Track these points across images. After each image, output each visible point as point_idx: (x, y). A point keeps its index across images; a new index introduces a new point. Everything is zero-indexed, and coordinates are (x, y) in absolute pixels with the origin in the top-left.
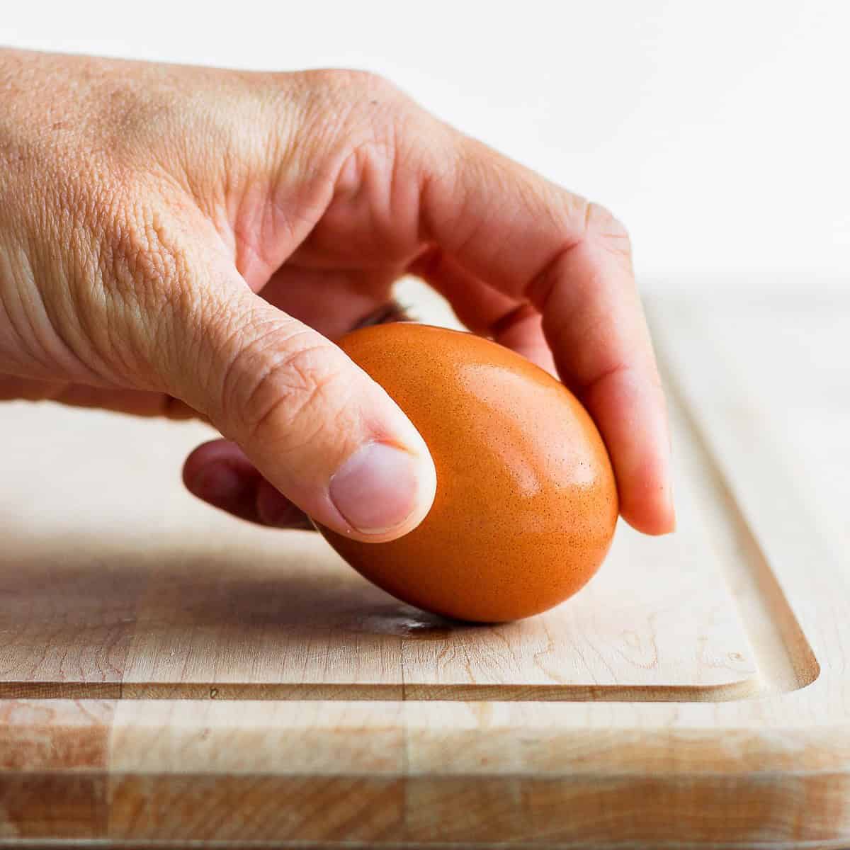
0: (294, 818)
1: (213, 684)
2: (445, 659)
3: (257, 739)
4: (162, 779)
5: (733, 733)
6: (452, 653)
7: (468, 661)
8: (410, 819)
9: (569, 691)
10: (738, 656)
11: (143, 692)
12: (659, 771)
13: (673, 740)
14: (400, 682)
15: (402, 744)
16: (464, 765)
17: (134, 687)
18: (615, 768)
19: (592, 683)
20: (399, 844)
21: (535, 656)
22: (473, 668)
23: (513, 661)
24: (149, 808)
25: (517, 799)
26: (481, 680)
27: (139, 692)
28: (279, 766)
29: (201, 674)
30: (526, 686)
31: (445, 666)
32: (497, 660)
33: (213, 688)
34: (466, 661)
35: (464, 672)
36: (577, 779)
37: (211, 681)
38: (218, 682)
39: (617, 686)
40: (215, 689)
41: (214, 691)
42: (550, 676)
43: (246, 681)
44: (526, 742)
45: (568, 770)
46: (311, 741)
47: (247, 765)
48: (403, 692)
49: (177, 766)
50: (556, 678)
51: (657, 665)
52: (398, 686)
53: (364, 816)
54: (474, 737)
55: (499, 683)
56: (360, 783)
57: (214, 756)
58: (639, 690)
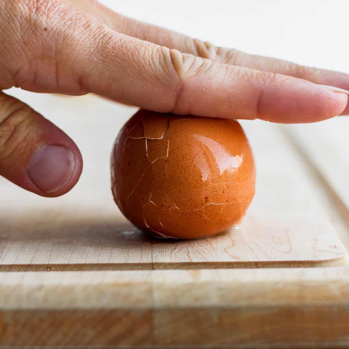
0: (91, 333)
1: (48, 265)
2: (175, 251)
3: (70, 290)
4: (17, 312)
5: (334, 282)
6: (179, 248)
7: (189, 252)
8: (156, 332)
9: (244, 265)
10: (335, 247)
11: (10, 269)
12: (295, 303)
13: (302, 286)
14: (151, 262)
15: (150, 291)
16: (185, 302)
17: (5, 267)
18: (269, 301)
19: (256, 260)
20: (150, 346)
21: (225, 249)
22: (191, 254)
23: (213, 251)
24: (10, 329)
25: (215, 320)
26: (195, 260)
27: (8, 269)
28: (82, 304)
29: (42, 259)
30: (220, 263)
31: (175, 254)
32: (204, 251)
33: (48, 267)
34: (187, 251)
35: (186, 257)
36: (249, 308)
37: (47, 263)
38: (50, 263)
39: (270, 262)
40: (49, 268)
41: (48, 268)
42: (233, 258)
43: (66, 262)
44: (220, 289)
45: (243, 303)
46: (99, 290)
47: (64, 304)
48: (152, 266)
49: (25, 305)
50: (236, 258)
51: (291, 251)
52: (149, 264)
53: (130, 331)
54: (191, 287)
55: (205, 261)
56: (128, 313)
57: (45, 299)
58: (282, 263)
